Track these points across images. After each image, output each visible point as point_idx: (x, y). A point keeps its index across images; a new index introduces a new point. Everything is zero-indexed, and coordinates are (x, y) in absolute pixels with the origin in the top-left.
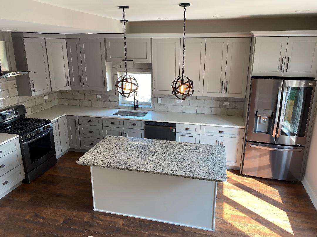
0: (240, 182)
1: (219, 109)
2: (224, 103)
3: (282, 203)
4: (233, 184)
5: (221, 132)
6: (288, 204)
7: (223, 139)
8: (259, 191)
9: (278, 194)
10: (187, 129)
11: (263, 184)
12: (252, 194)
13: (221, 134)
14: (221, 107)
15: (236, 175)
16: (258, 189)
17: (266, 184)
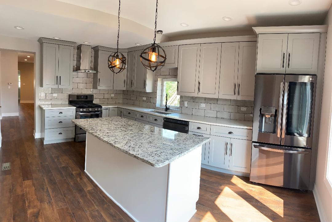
0: (245, 190)
1: (237, 114)
2: (242, 108)
3: (282, 216)
4: (235, 192)
5: (230, 133)
6: (290, 218)
7: (233, 141)
8: (261, 201)
9: (282, 205)
10: (199, 128)
11: (270, 192)
12: (251, 204)
13: (230, 136)
14: (239, 112)
15: (245, 183)
16: (261, 199)
17: (273, 192)
